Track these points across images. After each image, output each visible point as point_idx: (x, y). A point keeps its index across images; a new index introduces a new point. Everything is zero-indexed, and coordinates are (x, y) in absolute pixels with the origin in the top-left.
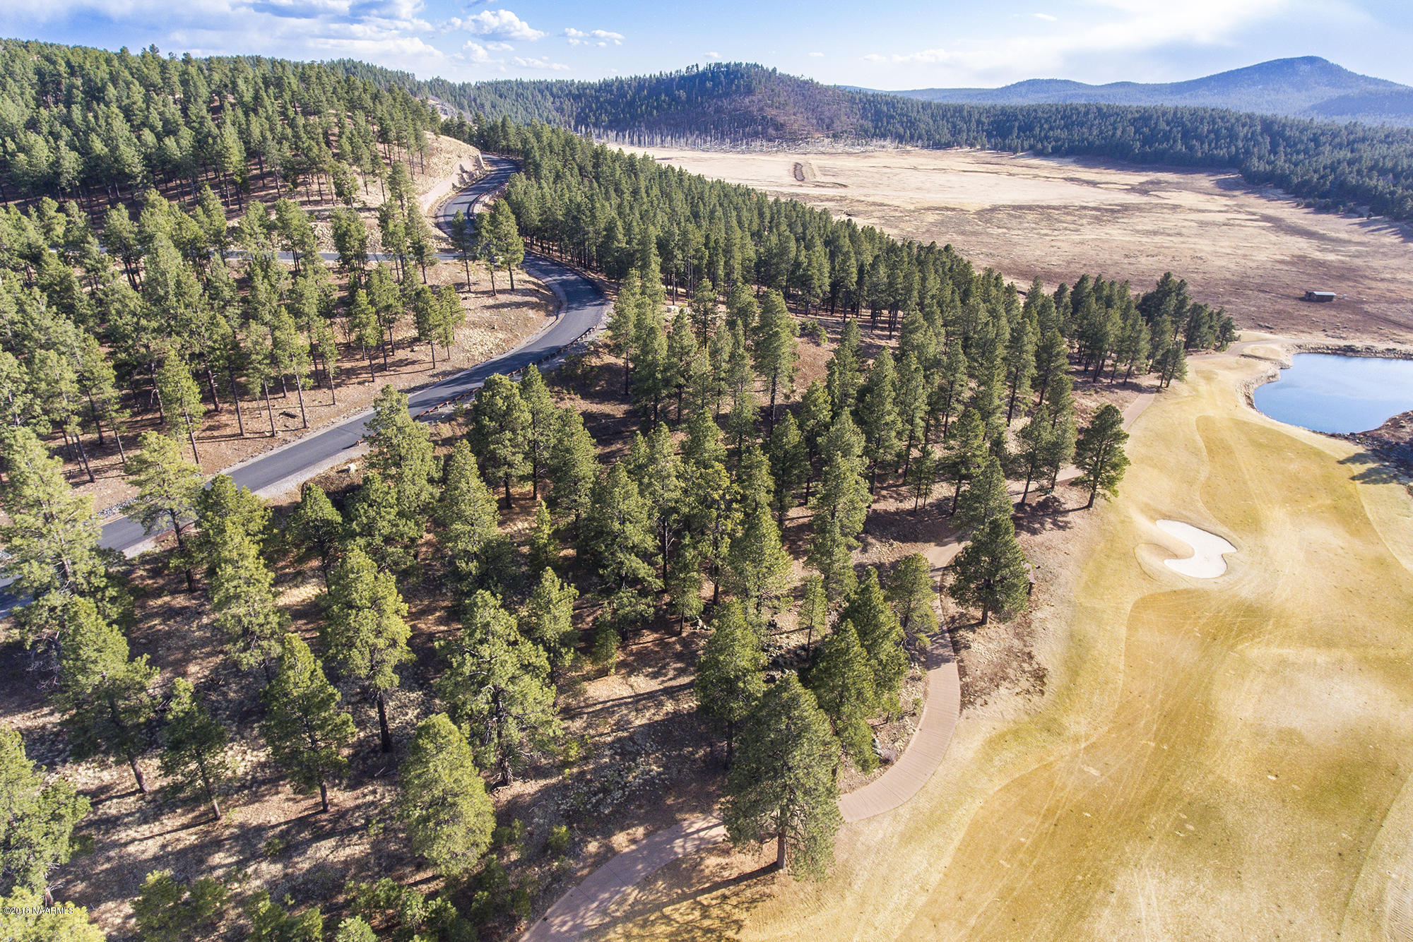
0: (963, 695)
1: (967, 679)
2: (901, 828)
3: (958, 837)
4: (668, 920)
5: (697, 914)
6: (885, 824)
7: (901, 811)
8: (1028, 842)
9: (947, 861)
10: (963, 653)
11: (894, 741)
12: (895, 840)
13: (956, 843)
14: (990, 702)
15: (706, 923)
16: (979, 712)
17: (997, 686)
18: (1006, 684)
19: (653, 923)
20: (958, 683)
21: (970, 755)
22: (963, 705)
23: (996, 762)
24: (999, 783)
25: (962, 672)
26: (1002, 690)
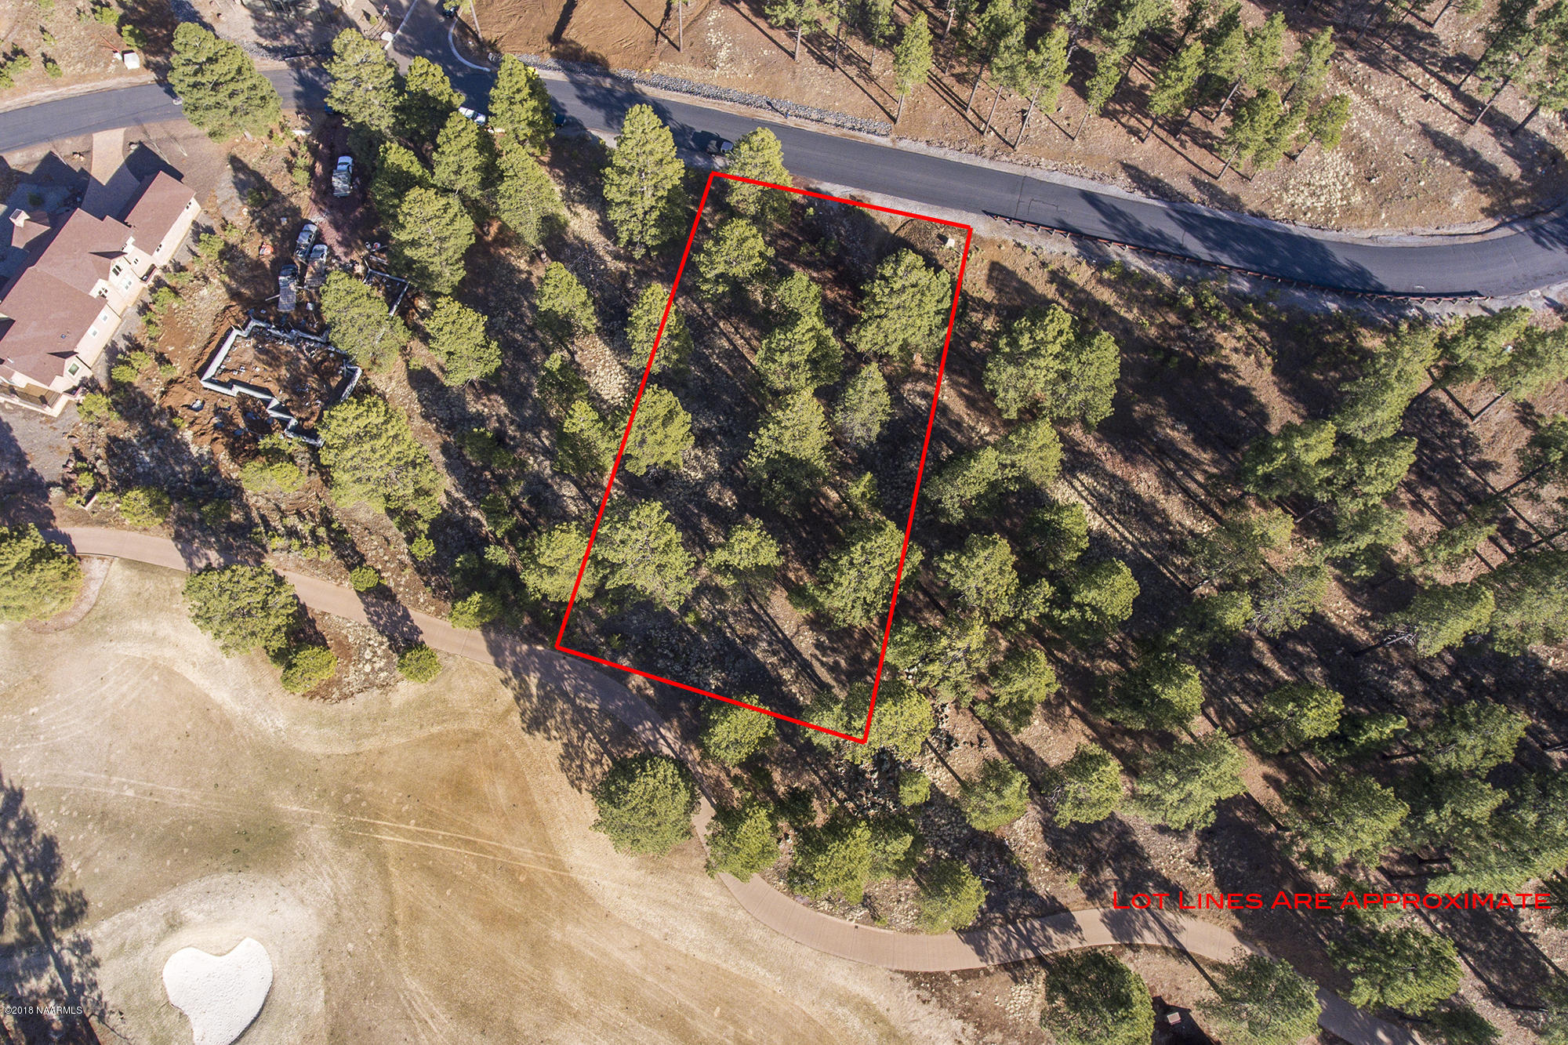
0: (926, 974)
1: (957, 981)
2: (722, 913)
3: (730, 966)
4: (582, 738)
5: (592, 756)
6: (721, 898)
7: (740, 912)
8: (750, 1037)
9: (701, 956)
10: (1005, 976)
11: (828, 900)
12: (706, 909)
13: (724, 966)
14: (929, 1007)
15: (588, 766)
16: (906, 994)
17: (960, 1017)
18: (970, 1029)
19: (577, 728)
20: (946, 968)
21: (841, 982)
22: (911, 975)
23: (840, 1010)
24: (813, 1011)
25: (967, 975)
26: (958, 1025)
